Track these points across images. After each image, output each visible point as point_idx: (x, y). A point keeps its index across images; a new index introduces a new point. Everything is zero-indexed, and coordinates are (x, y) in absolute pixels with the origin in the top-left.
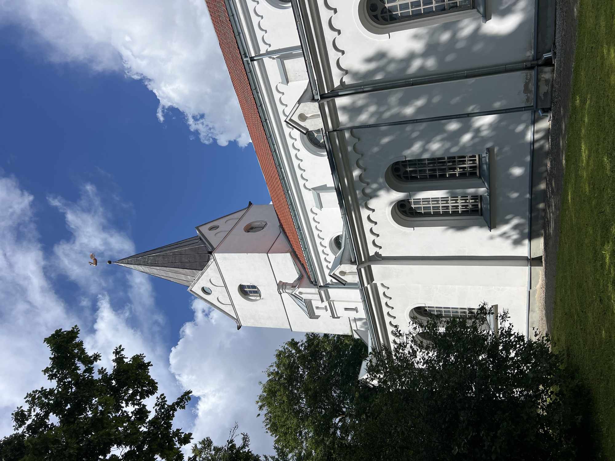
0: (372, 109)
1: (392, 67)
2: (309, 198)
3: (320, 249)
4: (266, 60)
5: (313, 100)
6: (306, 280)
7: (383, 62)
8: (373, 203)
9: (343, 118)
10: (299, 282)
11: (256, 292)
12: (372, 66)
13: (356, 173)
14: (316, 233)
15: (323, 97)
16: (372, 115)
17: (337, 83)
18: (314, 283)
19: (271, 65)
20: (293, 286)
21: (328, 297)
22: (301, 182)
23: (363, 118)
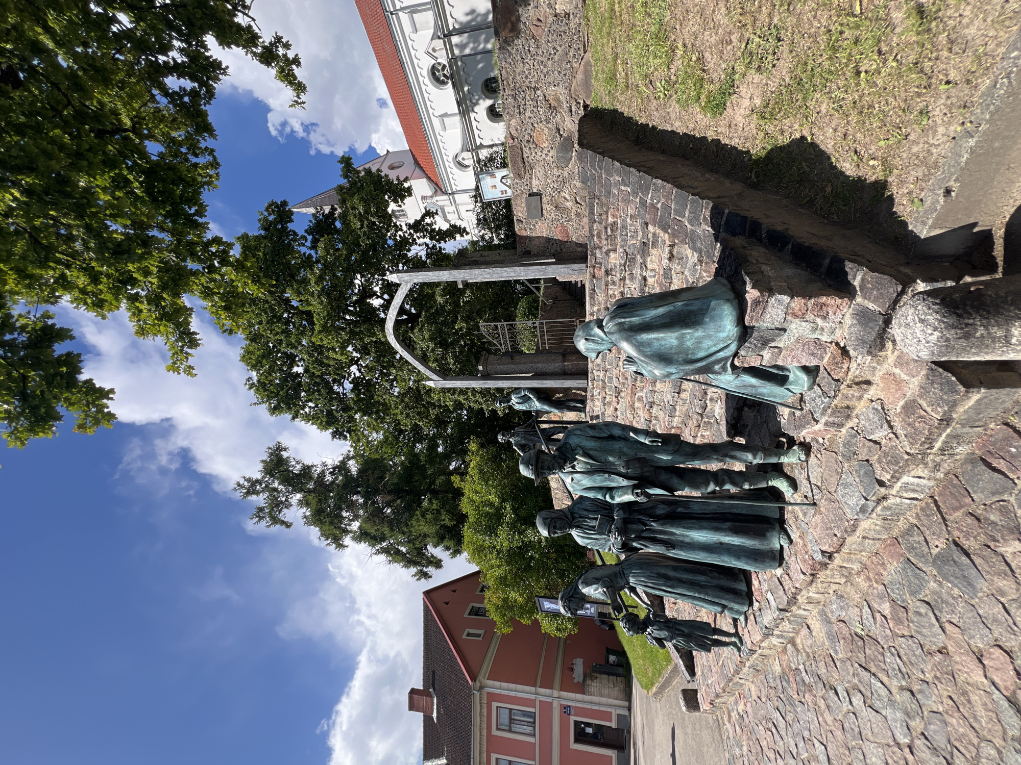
0: (471, 45)
1: (479, 19)
2: (436, 122)
3: (447, 164)
4: (401, 14)
5: (439, 38)
6: (439, 192)
7: (475, 15)
8: (476, 109)
9: (457, 52)
10: (435, 193)
11: (404, 215)
12: (469, 18)
13: (466, 89)
14: (443, 151)
15: (445, 36)
16: (472, 49)
17: (451, 28)
18: (446, 193)
19: (404, 17)
20: (432, 197)
21: (455, 202)
22: (431, 111)
23: (467, 51)
